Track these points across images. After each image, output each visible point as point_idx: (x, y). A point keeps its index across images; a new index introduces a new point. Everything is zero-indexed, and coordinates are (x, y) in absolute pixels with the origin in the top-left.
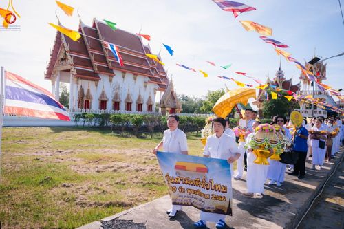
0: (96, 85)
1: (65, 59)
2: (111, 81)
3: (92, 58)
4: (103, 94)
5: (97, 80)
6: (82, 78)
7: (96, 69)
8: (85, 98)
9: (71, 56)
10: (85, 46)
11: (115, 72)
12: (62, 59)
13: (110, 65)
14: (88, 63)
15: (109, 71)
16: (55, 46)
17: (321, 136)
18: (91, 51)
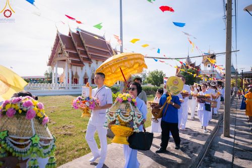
0: (82, 69)
1: (62, 53)
2: (90, 66)
3: (79, 53)
4: (86, 74)
5: (83, 66)
6: (74, 65)
7: (82, 59)
8: (74, 77)
9: (67, 52)
10: (74, 45)
11: (92, 60)
12: (60, 54)
13: (90, 56)
14: (77, 56)
15: (89, 60)
16: (54, 45)
17: (206, 100)
18: (78, 48)
